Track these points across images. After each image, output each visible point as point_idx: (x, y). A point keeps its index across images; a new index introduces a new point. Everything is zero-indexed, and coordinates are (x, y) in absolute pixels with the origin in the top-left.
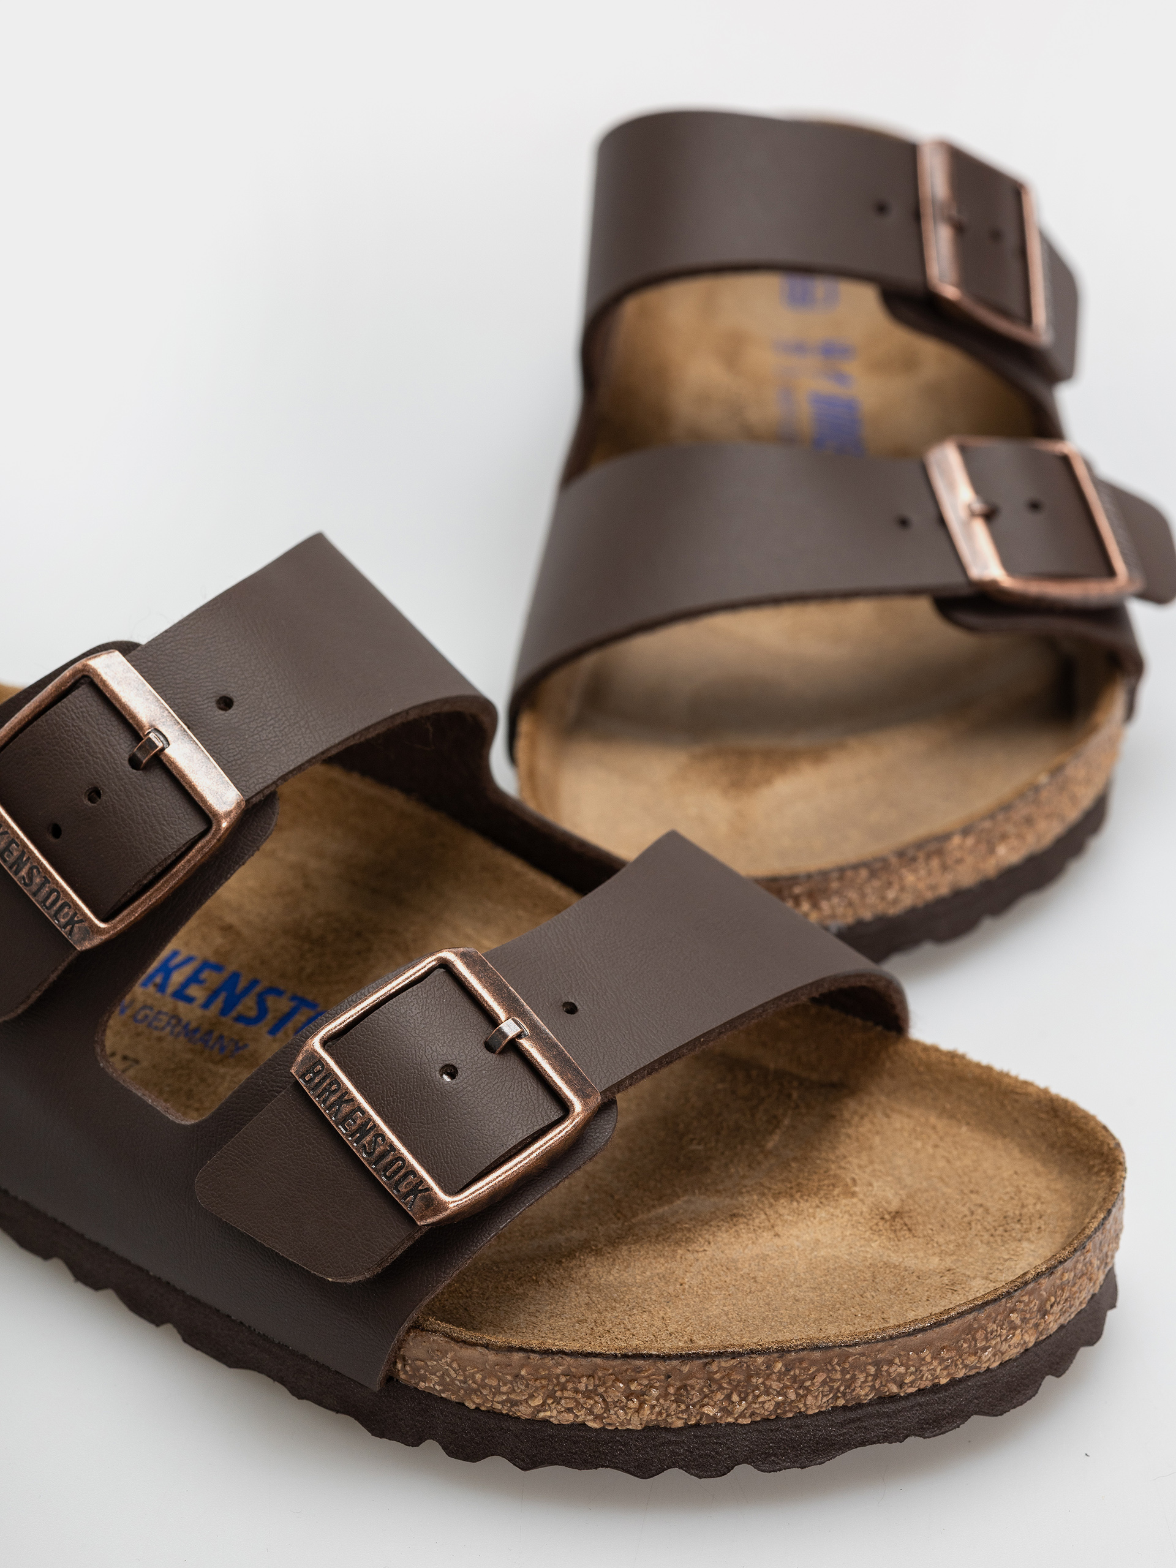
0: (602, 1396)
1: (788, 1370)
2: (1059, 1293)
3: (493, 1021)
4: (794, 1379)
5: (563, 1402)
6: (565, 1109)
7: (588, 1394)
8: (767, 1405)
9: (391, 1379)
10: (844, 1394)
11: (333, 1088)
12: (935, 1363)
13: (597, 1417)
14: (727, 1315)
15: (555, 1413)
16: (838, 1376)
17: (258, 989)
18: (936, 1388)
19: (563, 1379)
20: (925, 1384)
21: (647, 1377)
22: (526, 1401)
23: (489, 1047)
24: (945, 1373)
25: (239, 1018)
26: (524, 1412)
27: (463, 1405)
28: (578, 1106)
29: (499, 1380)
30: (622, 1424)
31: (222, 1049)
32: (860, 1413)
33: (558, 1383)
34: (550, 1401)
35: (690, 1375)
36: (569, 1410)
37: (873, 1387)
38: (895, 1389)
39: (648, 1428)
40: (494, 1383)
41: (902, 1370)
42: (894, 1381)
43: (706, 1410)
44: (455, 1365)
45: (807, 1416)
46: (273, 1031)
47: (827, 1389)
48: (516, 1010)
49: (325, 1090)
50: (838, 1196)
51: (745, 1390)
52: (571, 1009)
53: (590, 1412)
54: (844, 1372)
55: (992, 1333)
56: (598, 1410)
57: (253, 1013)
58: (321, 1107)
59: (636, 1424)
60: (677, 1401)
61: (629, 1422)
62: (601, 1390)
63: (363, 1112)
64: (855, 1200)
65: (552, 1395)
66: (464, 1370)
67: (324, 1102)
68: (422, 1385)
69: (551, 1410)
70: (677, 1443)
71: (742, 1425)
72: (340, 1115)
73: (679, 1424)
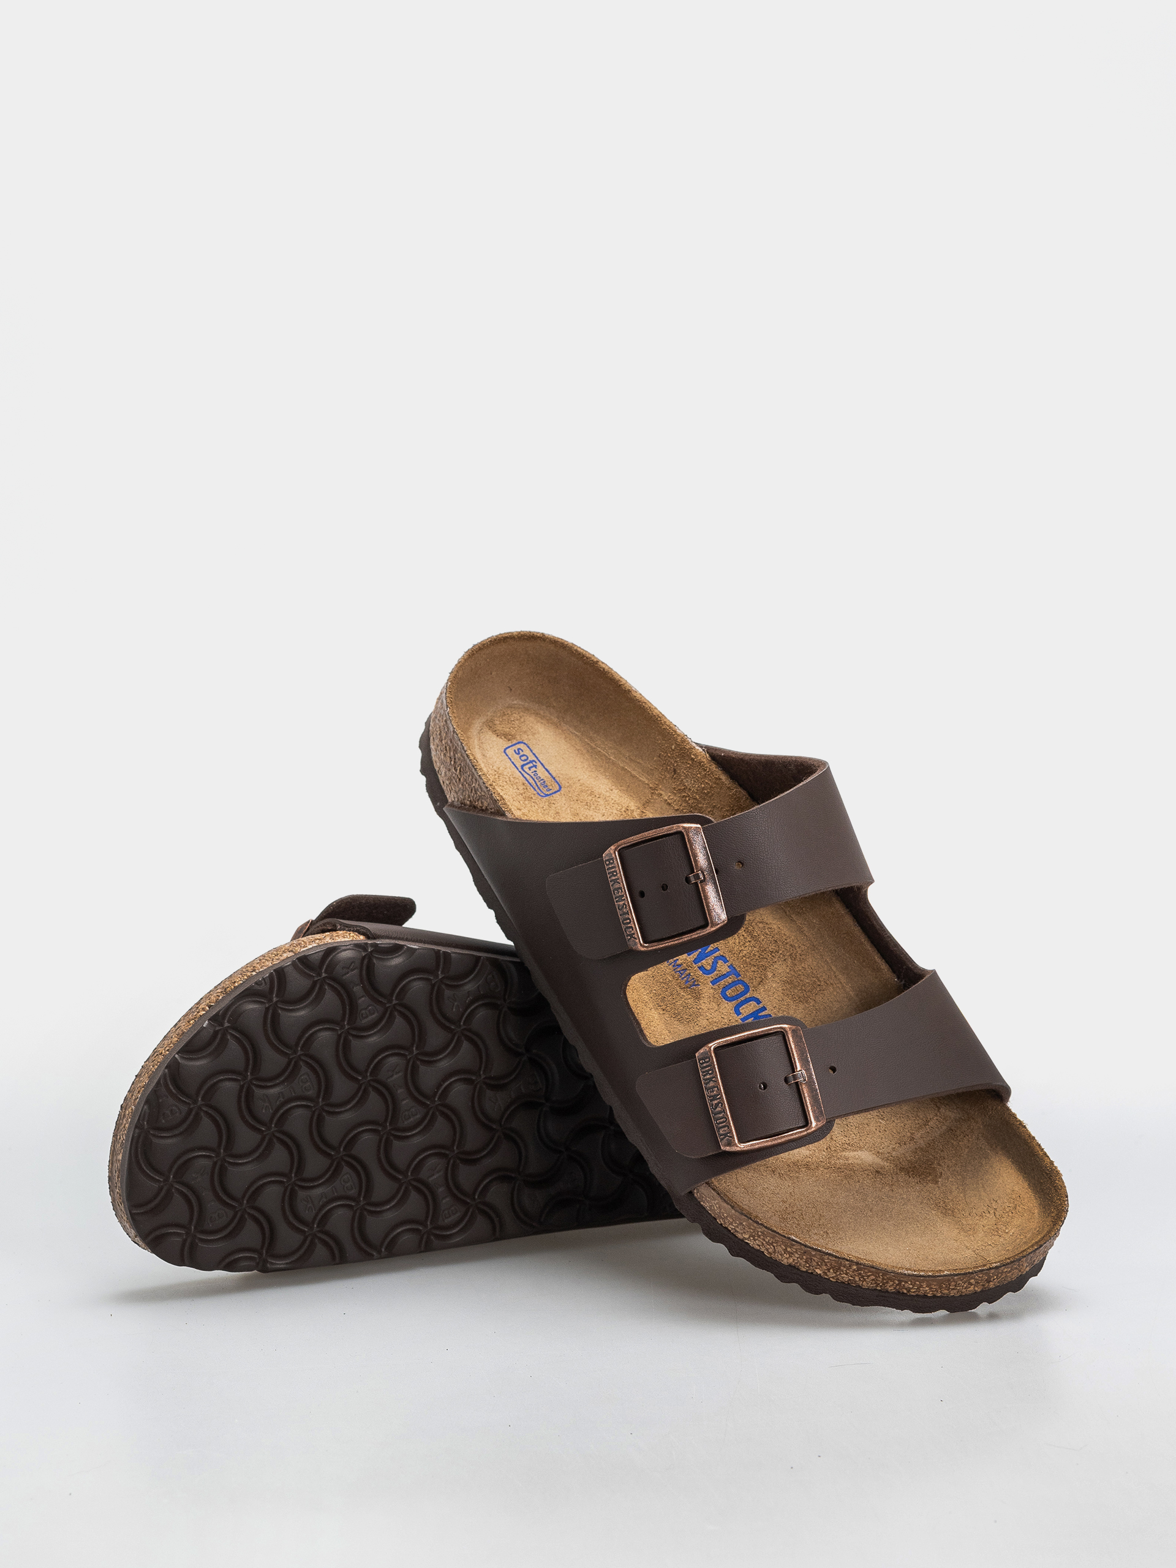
0: (774, 1246)
1: (858, 1270)
2: (999, 1275)
3: (793, 1068)
4: (860, 1274)
5: (757, 1241)
6: (807, 1123)
7: (768, 1243)
8: (846, 1278)
9: (691, 1193)
10: (881, 1286)
11: (710, 1072)
12: (927, 1289)
13: (769, 1253)
14: (850, 1224)
15: (752, 1243)
16: (880, 1280)
17: (716, 954)
18: (925, 1296)
19: (760, 1233)
20: (921, 1292)
21: (796, 1249)
22: (742, 1233)
23: (786, 1080)
24: (931, 1293)
25: (701, 968)
26: (739, 1236)
27: (716, 1220)
28: (814, 1124)
29: (733, 1221)
30: (779, 1260)
31: (687, 981)
32: (886, 1294)
33: (758, 1234)
34: (752, 1238)
35: (814, 1256)
36: (759, 1246)
37: (895, 1288)
38: (905, 1291)
39: (790, 1265)
40: (731, 1220)
41: (911, 1286)
42: (906, 1289)
43: (817, 1270)
44: (717, 1206)
45: (862, 1288)
46: (713, 982)
47: (874, 1282)
48: (806, 1067)
49: (706, 1071)
50: (929, 1181)
51: (837, 1269)
52: (834, 1069)
53: (767, 1250)
54: (883, 1279)
55: (959, 1284)
56: (770, 1250)
57: (708, 968)
58: (702, 1077)
59: (785, 1262)
60: (806, 1262)
61: (782, 1261)
62: (775, 1245)
63: (719, 1089)
64: (936, 1186)
65: (754, 1237)
66: (721, 1210)
67: (704, 1076)
68: (702, 1203)
69: (751, 1241)
70: (801, 1276)
71: (831, 1281)
72: (708, 1085)
73: (804, 1270)
